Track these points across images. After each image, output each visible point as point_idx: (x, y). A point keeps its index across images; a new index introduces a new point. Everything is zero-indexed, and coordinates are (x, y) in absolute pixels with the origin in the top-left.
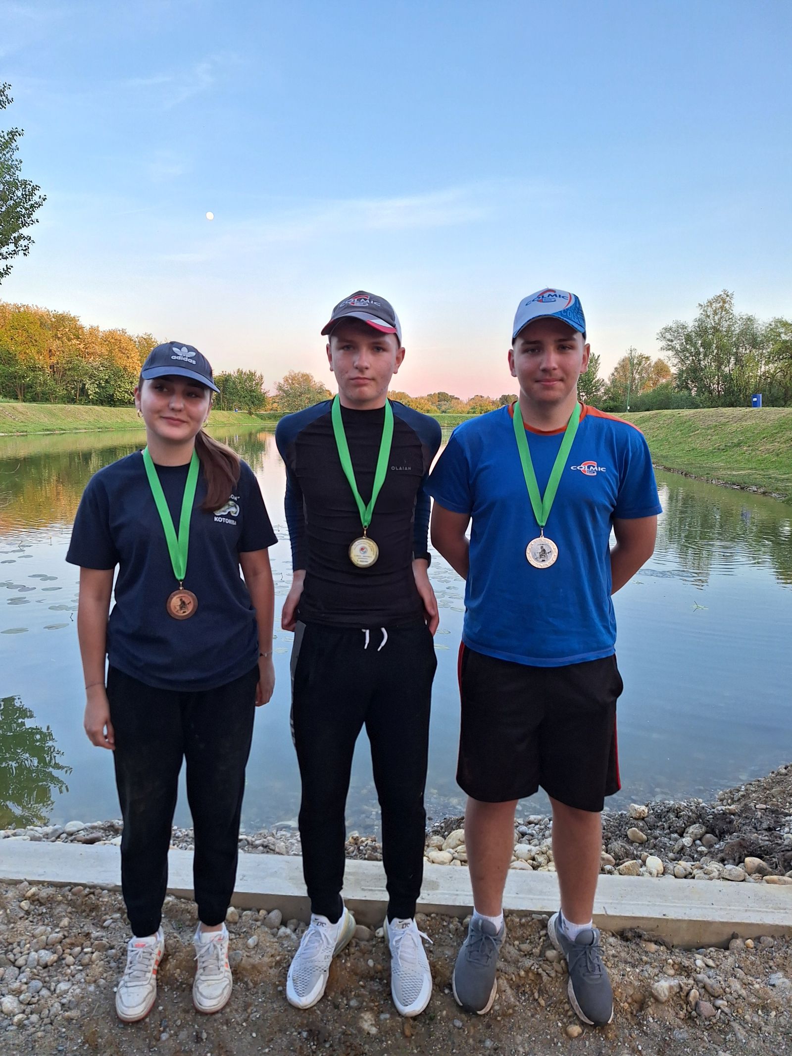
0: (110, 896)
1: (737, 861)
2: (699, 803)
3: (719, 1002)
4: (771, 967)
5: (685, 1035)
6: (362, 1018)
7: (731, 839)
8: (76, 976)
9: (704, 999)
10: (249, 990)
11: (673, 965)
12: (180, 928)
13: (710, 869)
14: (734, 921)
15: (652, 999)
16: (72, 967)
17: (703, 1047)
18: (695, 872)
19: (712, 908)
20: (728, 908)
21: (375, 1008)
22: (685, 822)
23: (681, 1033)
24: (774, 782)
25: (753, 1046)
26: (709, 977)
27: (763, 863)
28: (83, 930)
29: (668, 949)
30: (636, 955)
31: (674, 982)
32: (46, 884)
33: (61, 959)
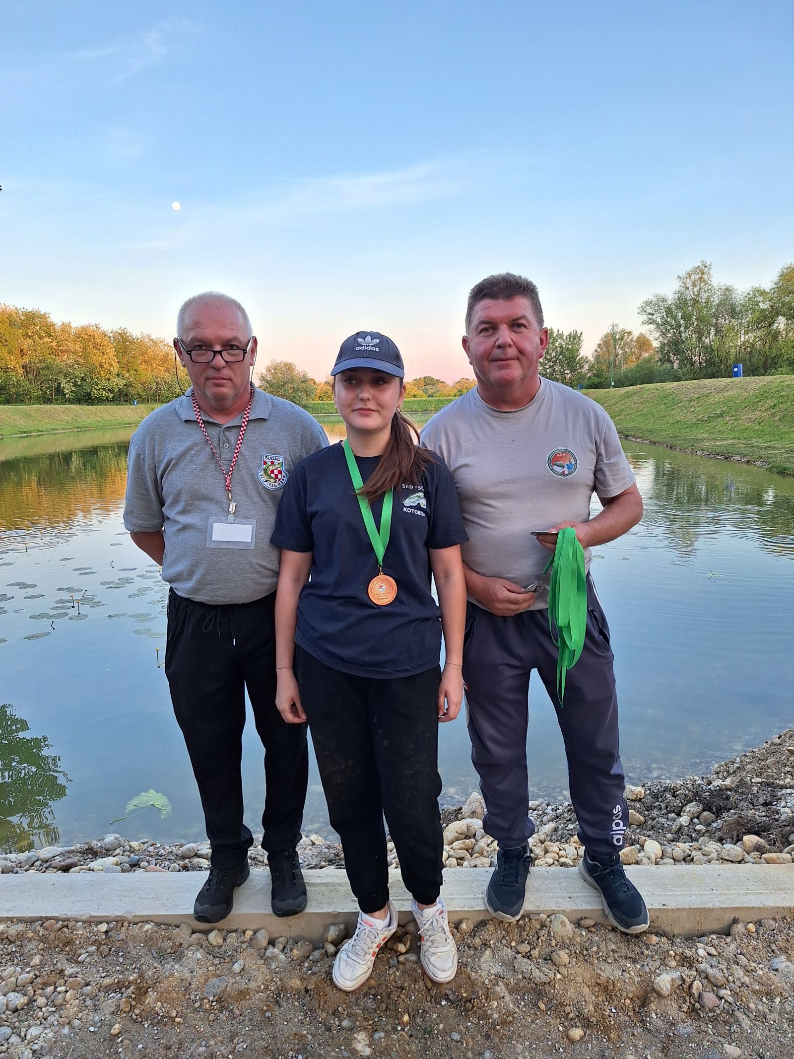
0: (85, 928)
1: (735, 839)
2: (695, 781)
3: (723, 992)
4: (773, 951)
5: (690, 1030)
6: (355, 1038)
7: (729, 817)
8: (49, 1018)
9: (707, 990)
10: (235, 1018)
11: (674, 957)
12: (161, 956)
13: (708, 850)
14: (735, 906)
15: (654, 994)
16: (44, 1009)
17: (708, 1041)
18: (694, 853)
19: (712, 894)
20: (728, 892)
21: (370, 1027)
22: (683, 801)
23: (684, 1028)
24: (768, 753)
25: (758, 1036)
26: (711, 966)
27: (762, 841)
28: (56, 967)
29: (668, 939)
30: (637, 950)
31: (676, 975)
32: (15, 920)
33: (32, 1001)
